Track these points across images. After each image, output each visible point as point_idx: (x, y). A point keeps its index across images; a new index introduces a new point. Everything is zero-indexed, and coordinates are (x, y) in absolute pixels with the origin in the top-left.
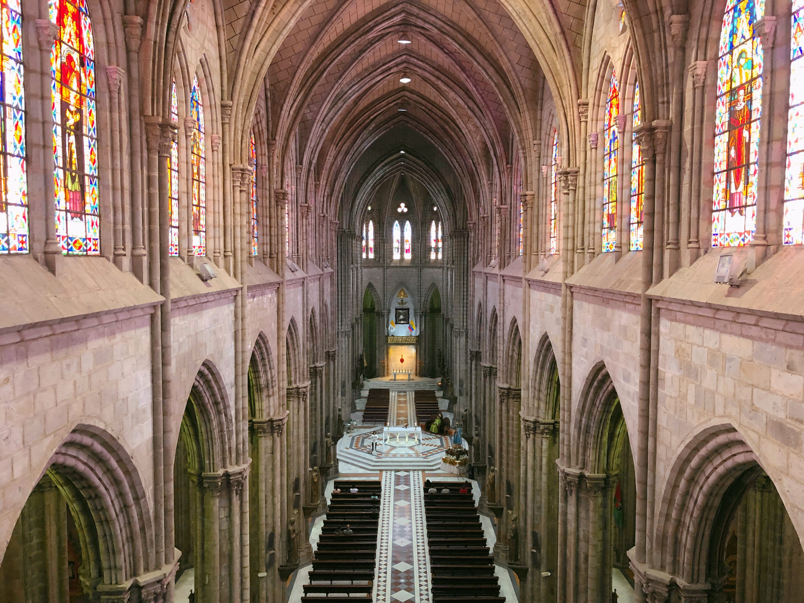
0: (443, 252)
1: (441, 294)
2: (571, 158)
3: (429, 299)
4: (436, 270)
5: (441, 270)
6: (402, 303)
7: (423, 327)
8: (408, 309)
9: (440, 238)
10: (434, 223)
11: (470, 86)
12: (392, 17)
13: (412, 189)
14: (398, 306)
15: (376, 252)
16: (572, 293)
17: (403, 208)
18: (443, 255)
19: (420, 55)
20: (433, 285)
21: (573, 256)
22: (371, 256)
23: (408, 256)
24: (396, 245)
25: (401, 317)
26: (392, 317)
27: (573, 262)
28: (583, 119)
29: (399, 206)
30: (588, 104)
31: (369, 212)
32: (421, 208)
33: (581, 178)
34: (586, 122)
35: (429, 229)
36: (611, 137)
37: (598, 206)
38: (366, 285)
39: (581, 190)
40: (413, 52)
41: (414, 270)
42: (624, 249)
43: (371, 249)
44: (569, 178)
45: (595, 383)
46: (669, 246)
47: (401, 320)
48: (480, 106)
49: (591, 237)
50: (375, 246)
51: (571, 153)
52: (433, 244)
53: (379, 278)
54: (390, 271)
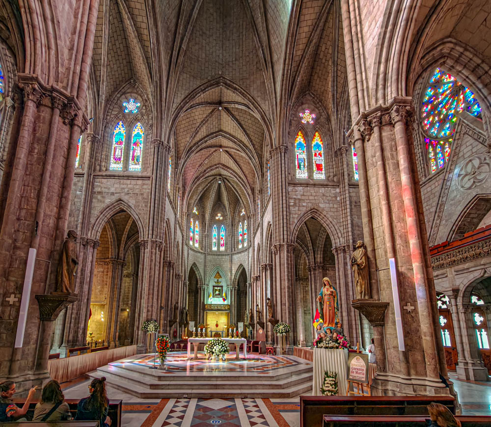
1: (247, 272)
4: (243, 254)
5: (246, 253)
6: (218, 282)
7: (233, 299)
8: (222, 287)
9: (245, 232)
10: (240, 224)
14: (215, 284)
15: (200, 243)
17: (219, 217)
20: (241, 265)
22: (197, 245)
23: (222, 249)
24: (214, 240)
26: (210, 292)
32: (232, 215)
35: (237, 228)
38: (192, 263)
41: (226, 257)
43: (197, 241)
47: (216, 295)
50: (199, 239)
52: (240, 238)
53: (201, 260)
54: (209, 257)
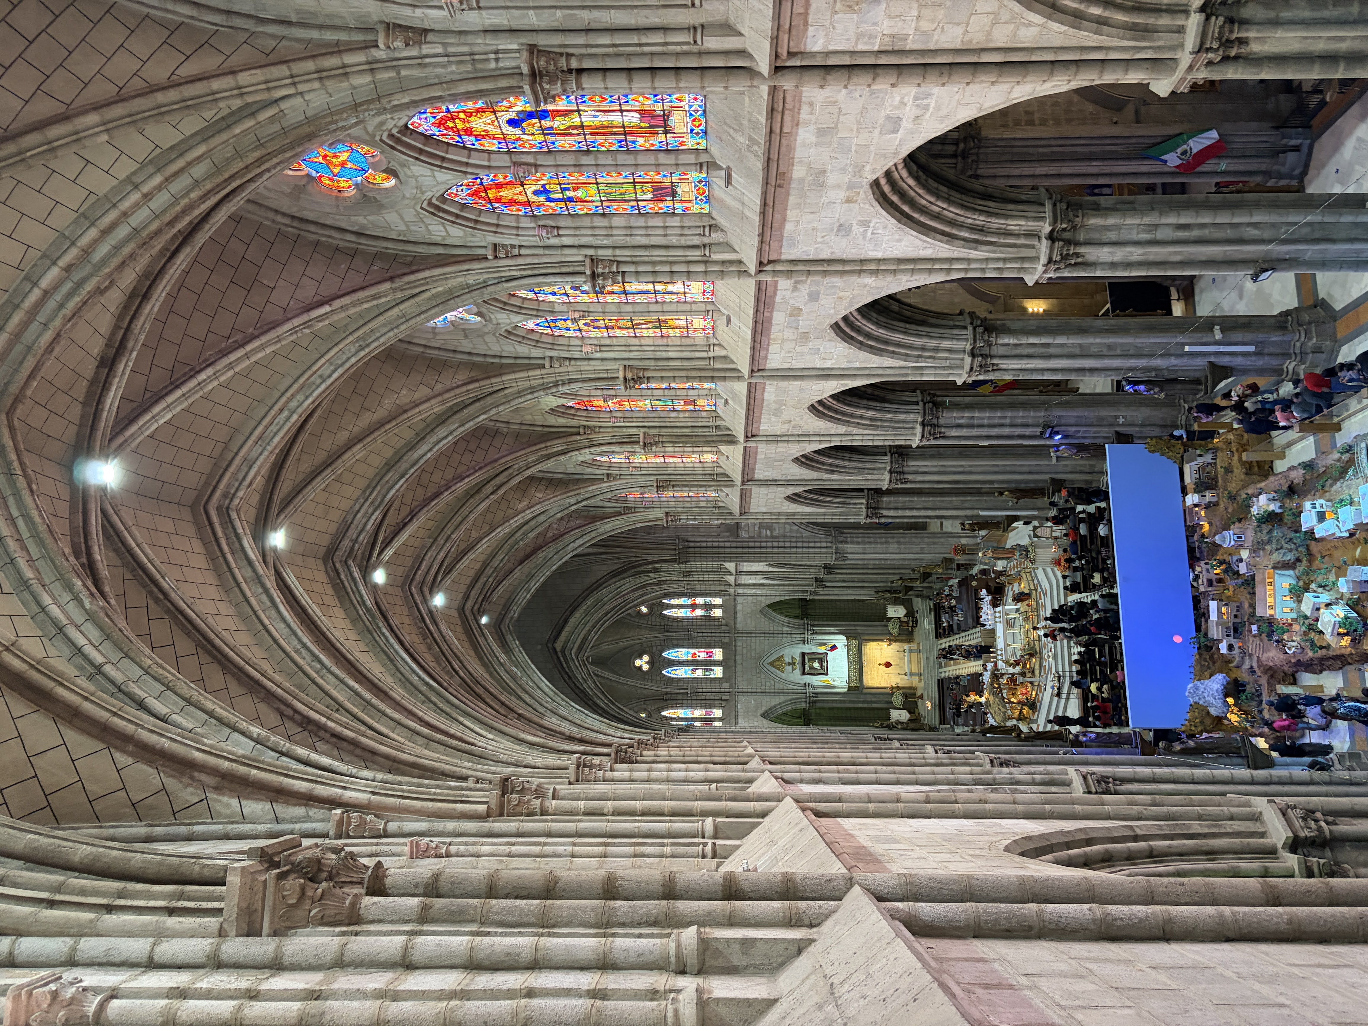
0: (711, 596)
1: (777, 599)
2: (570, 270)
3: (787, 619)
4: (739, 607)
5: (740, 600)
6: (792, 664)
7: (832, 629)
8: (803, 654)
9: (689, 602)
10: (665, 612)
11: (462, 487)
12: (354, 579)
13: (614, 647)
14: (798, 671)
15: (712, 706)
16: (770, 262)
17: (643, 662)
18: (715, 596)
19: (412, 566)
20: (763, 612)
21: (716, 262)
22: (718, 713)
23: (718, 654)
24: (699, 673)
25: (816, 665)
26: (816, 681)
27: (723, 262)
28: (516, 252)
29: (640, 668)
30: (495, 245)
31: (649, 715)
32: (643, 632)
33: (601, 252)
34: (520, 246)
35: (675, 619)
36: (542, 199)
37: (641, 222)
38: (765, 721)
39: (618, 252)
40: (407, 576)
41: (739, 644)
42: (704, 158)
43: (707, 714)
44: (600, 270)
45: (906, 208)
46: (699, 42)
47: (822, 666)
48: (492, 473)
49: (687, 232)
50: (701, 707)
51: (564, 270)
52: (699, 612)
53: (752, 701)
54: (742, 684)
